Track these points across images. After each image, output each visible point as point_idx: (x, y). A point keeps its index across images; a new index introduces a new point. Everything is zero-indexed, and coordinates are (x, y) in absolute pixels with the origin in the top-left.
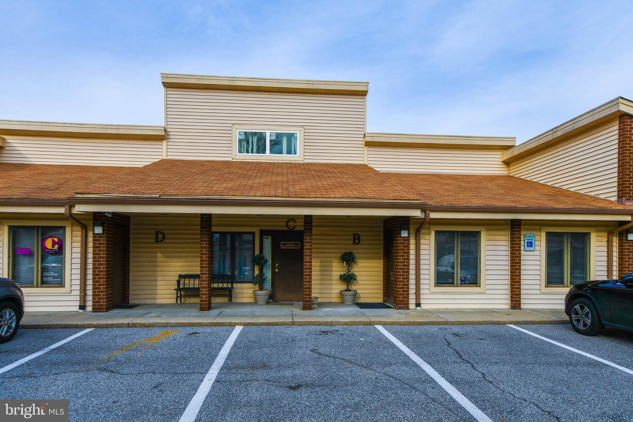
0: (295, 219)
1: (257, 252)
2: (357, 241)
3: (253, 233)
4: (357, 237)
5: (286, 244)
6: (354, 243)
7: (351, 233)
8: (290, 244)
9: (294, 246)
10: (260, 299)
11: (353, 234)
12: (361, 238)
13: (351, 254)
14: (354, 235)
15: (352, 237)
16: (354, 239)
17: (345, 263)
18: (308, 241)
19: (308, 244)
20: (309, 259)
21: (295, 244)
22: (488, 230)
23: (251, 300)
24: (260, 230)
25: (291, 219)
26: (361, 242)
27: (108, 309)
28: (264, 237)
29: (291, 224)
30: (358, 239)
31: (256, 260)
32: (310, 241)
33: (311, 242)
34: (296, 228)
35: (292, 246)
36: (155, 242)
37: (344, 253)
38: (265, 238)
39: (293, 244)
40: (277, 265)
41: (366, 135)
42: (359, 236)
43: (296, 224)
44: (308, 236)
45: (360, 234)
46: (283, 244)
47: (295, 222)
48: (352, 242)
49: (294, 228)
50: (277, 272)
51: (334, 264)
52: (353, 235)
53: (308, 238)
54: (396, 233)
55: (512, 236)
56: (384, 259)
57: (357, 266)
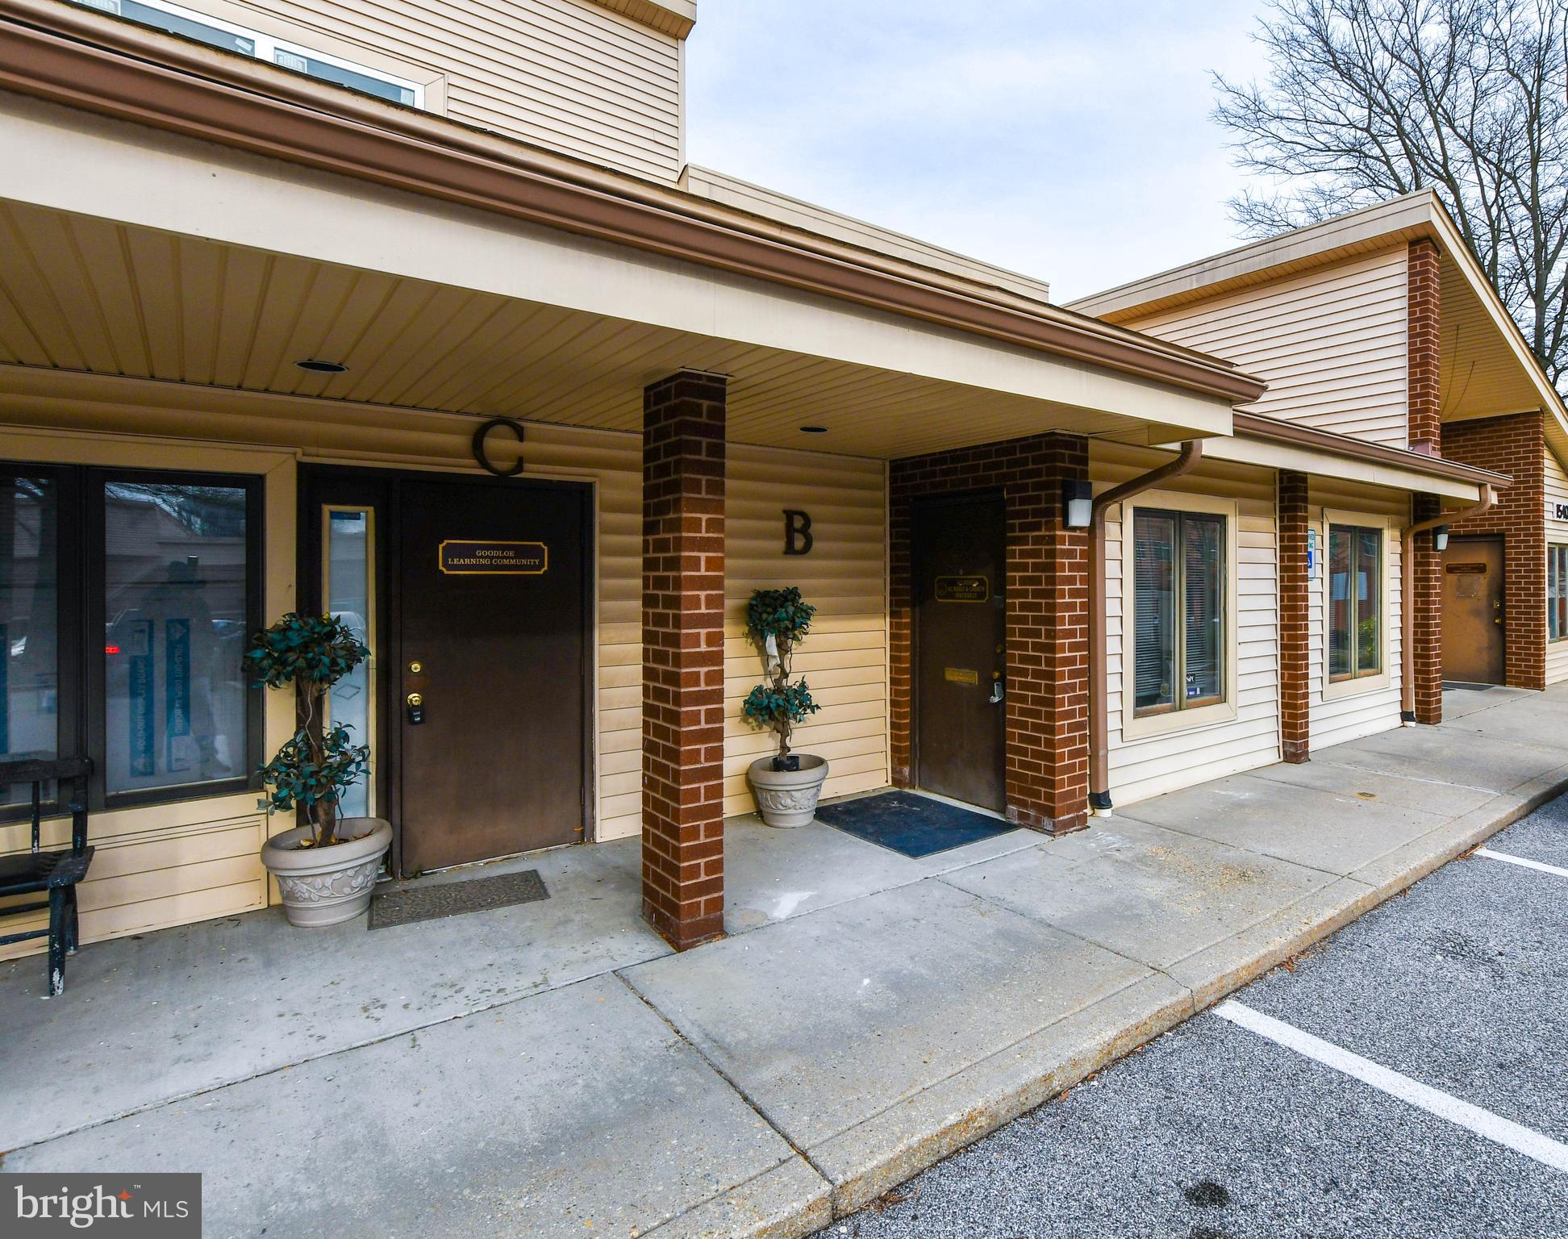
0: (524, 424)
1: (279, 603)
2: (799, 543)
3: (254, 484)
4: (798, 523)
5: (470, 552)
6: (790, 550)
7: (779, 507)
8: (494, 553)
9: (513, 562)
11: (785, 512)
12: (815, 528)
13: (792, 595)
14: (789, 515)
15: (781, 525)
16: (790, 532)
17: (772, 640)
18: (704, 534)
19: (703, 555)
21: (520, 552)
24: (301, 466)
25: (502, 421)
26: (817, 545)
28: (327, 509)
29: (500, 444)
30: (805, 530)
31: (290, 649)
32: (711, 535)
34: (527, 466)
35: (506, 562)
38: (335, 515)
39: (511, 554)
40: (416, 667)
41: (691, 172)
42: (806, 521)
43: (528, 447)
44: (703, 506)
45: (808, 509)
46: (450, 551)
47: (520, 434)
48: (780, 545)
49: (519, 468)
50: (421, 707)
52: (784, 516)
53: (704, 517)
54: (1050, 513)
55: (1287, 534)
56: (893, 615)
57: (801, 649)
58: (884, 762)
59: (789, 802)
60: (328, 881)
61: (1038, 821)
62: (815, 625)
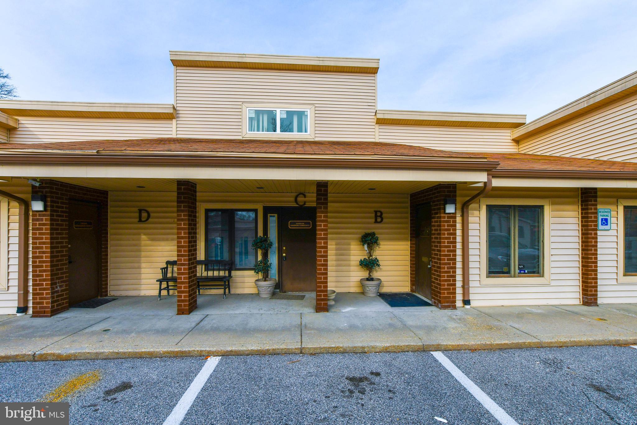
0: (306, 194)
1: (260, 233)
2: (379, 220)
3: (256, 211)
4: (379, 214)
5: (295, 223)
6: (376, 222)
7: (373, 210)
8: (300, 224)
9: (304, 225)
10: (263, 291)
11: (375, 211)
12: (384, 215)
13: (373, 234)
14: (376, 212)
15: (373, 215)
16: (376, 216)
17: (366, 246)
18: (323, 219)
19: (322, 224)
20: (324, 244)
21: (305, 223)
22: (553, 204)
23: (254, 291)
24: (264, 207)
25: (301, 194)
26: (384, 220)
27: (54, 312)
28: (269, 215)
29: (301, 199)
30: (381, 216)
31: (258, 243)
32: (324, 219)
33: (326, 221)
34: (306, 203)
35: (302, 225)
36: (138, 222)
37: (364, 234)
38: (270, 216)
39: (303, 224)
40: (284, 248)
41: (378, 112)
42: (382, 213)
43: (307, 199)
44: (322, 212)
45: (382, 210)
46: (291, 223)
47: (305, 196)
48: (374, 220)
49: (305, 204)
50: (285, 257)
51: (352, 247)
52: (374, 212)
53: (323, 215)
54: (439, 209)
55: (584, 211)
56: (411, 240)
57: (379, 249)
58: (409, 284)
59: (368, 289)
60: (264, 288)
61: (438, 304)
62: (381, 243)
